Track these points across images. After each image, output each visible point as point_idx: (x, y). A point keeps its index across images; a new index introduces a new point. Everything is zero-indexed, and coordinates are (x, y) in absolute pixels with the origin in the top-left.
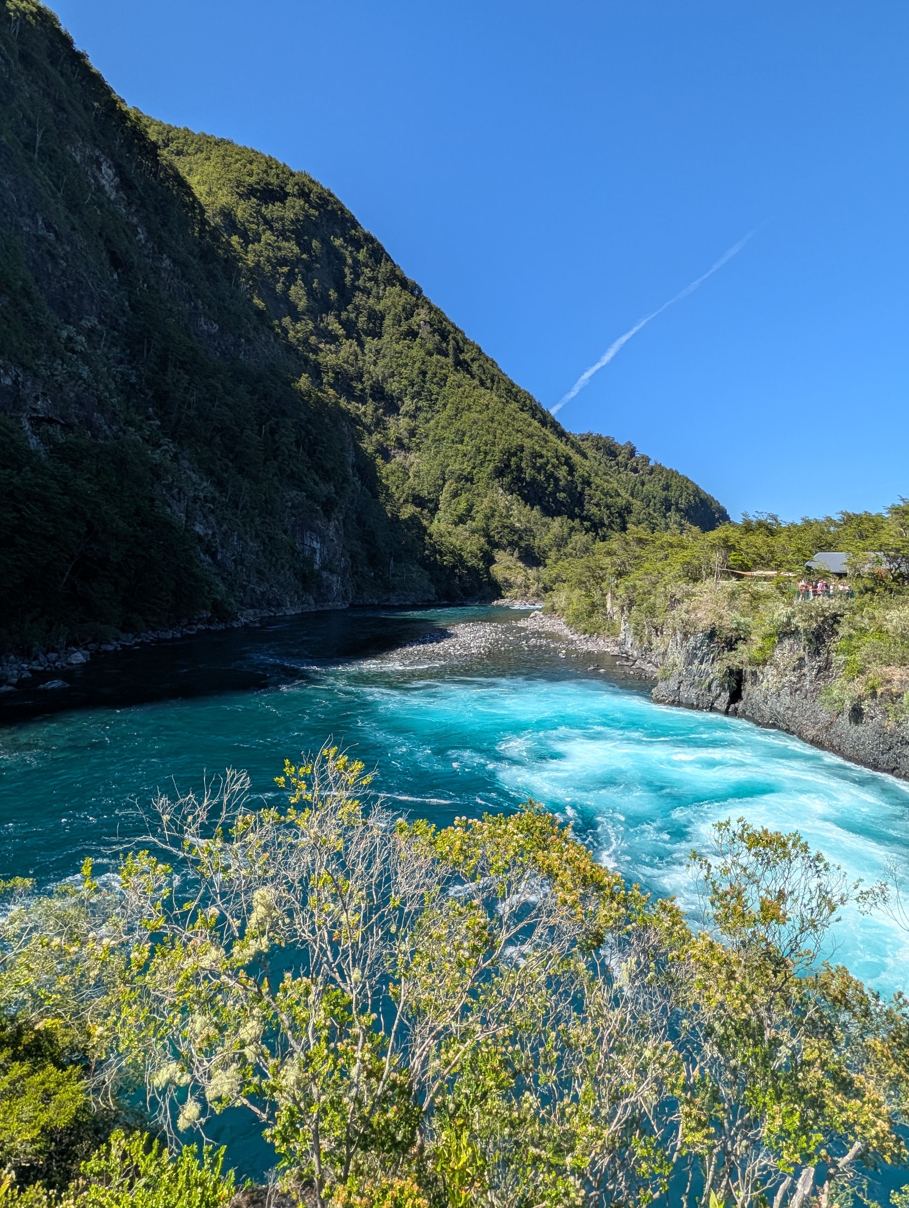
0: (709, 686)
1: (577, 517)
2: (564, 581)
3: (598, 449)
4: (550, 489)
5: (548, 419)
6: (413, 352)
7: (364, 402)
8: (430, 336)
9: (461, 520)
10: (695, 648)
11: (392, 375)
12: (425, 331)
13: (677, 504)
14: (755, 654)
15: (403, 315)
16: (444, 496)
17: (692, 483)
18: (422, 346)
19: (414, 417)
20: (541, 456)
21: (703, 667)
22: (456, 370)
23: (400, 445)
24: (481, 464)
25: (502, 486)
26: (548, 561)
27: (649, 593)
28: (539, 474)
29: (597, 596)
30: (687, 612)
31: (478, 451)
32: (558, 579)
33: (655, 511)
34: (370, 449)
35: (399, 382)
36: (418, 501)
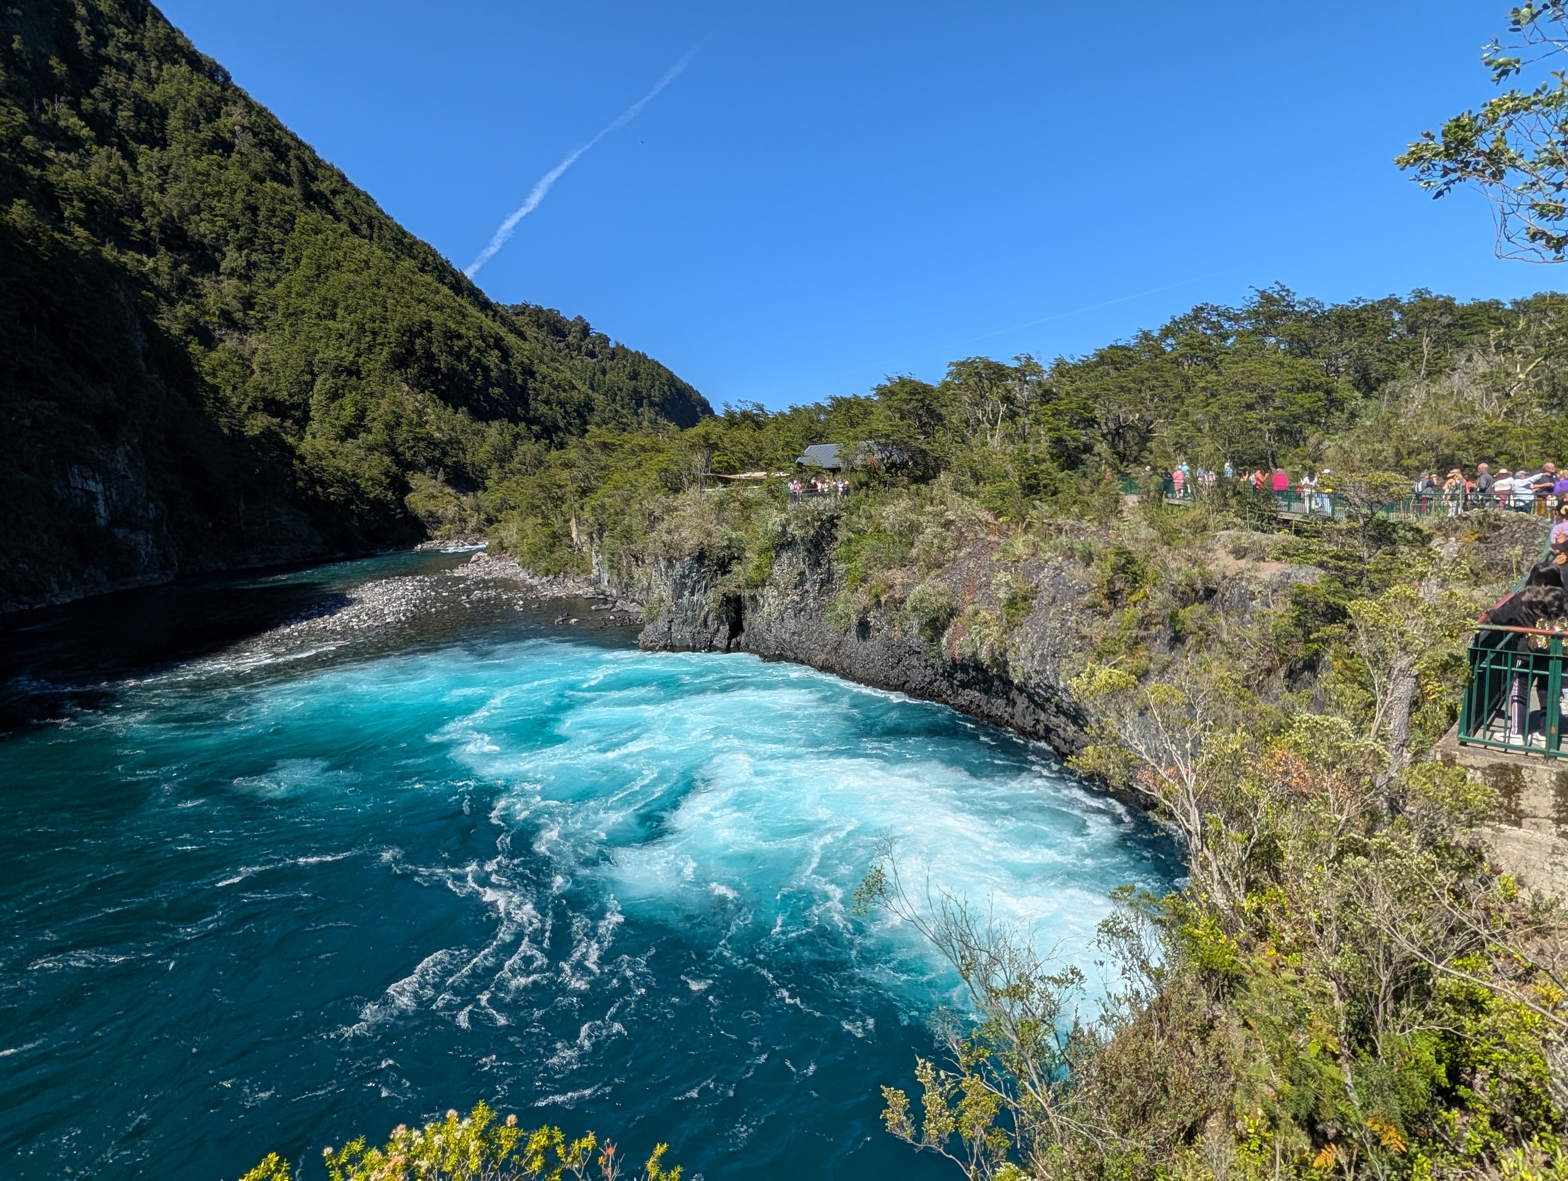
0: (705, 621)
1: (521, 420)
2: (513, 508)
3: (540, 326)
4: (478, 383)
5: (464, 284)
6: (230, 175)
7: (152, 253)
8: (256, 150)
9: (349, 433)
10: (683, 576)
11: (197, 210)
12: (244, 142)
13: (649, 396)
14: (753, 575)
15: (202, 114)
16: (316, 399)
17: (665, 369)
18: (244, 166)
19: (246, 278)
20: (460, 337)
21: (695, 598)
22: (308, 206)
23: (228, 320)
24: (370, 348)
25: (406, 381)
26: (488, 483)
27: (623, 513)
28: (460, 361)
29: (557, 523)
30: (669, 532)
31: (362, 329)
32: (504, 506)
33: (623, 408)
34: (176, 329)
35: (212, 222)
36: (273, 407)
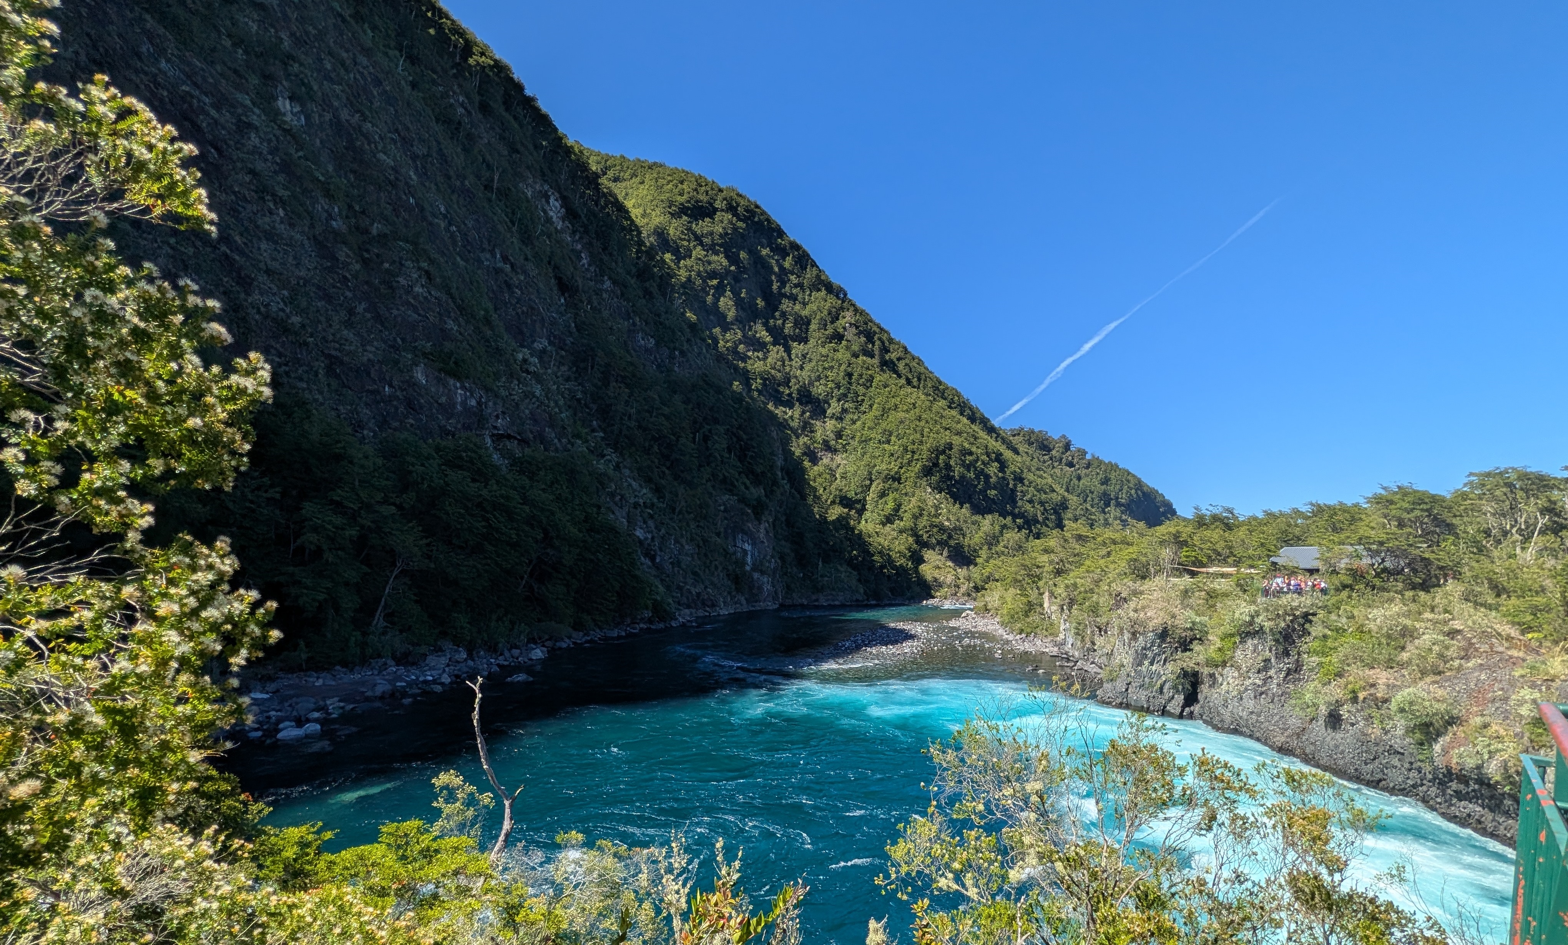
0: (1161, 688)
1: (1009, 514)
2: (998, 580)
3: (1030, 444)
4: (980, 487)
5: (978, 415)
6: (839, 355)
7: (791, 407)
8: (856, 338)
9: (889, 520)
10: (1144, 649)
11: (819, 378)
12: (851, 333)
13: (1117, 498)
14: (1213, 655)
15: (829, 319)
16: (871, 496)
17: (1134, 476)
18: (848, 348)
19: (840, 419)
20: (971, 453)
21: (1154, 668)
22: (882, 370)
23: (827, 447)
24: (909, 463)
25: (930, 485)
26: (979, 560)
27: (1092, 591)
28: (969, 471)
29: (1033, 595)
30: (1136, 611)
31: (906, 450)
32: (990, 578)
33: (1092, 506)
34: (798, 452)
35: (826, 385)
36: (846, 502)
